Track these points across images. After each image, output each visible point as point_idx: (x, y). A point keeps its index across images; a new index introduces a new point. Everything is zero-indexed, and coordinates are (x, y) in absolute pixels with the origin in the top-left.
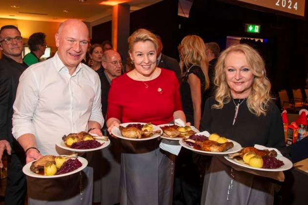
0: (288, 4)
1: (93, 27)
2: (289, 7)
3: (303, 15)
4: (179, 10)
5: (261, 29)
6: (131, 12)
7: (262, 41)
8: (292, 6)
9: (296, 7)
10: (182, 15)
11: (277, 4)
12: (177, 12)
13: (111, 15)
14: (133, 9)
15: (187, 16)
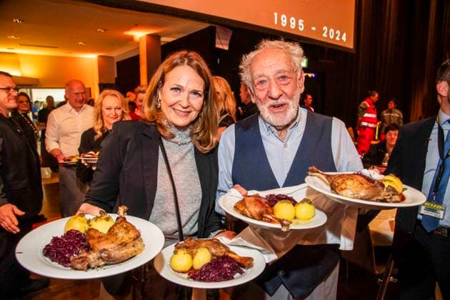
0: (336, 35)
1: (118, 63)
2: (337, 38)
3: (352, 47)
4: (217, 41)
5: (309, 63)
6: (162, 44)
7: (313, 75)
8: (340, 37)
9: (344, 38)
10: (220, 47)
11: (325, 35)
12: (214, 44)
13: (138, 48)
14: (165, 40)
15: (226, 48)
